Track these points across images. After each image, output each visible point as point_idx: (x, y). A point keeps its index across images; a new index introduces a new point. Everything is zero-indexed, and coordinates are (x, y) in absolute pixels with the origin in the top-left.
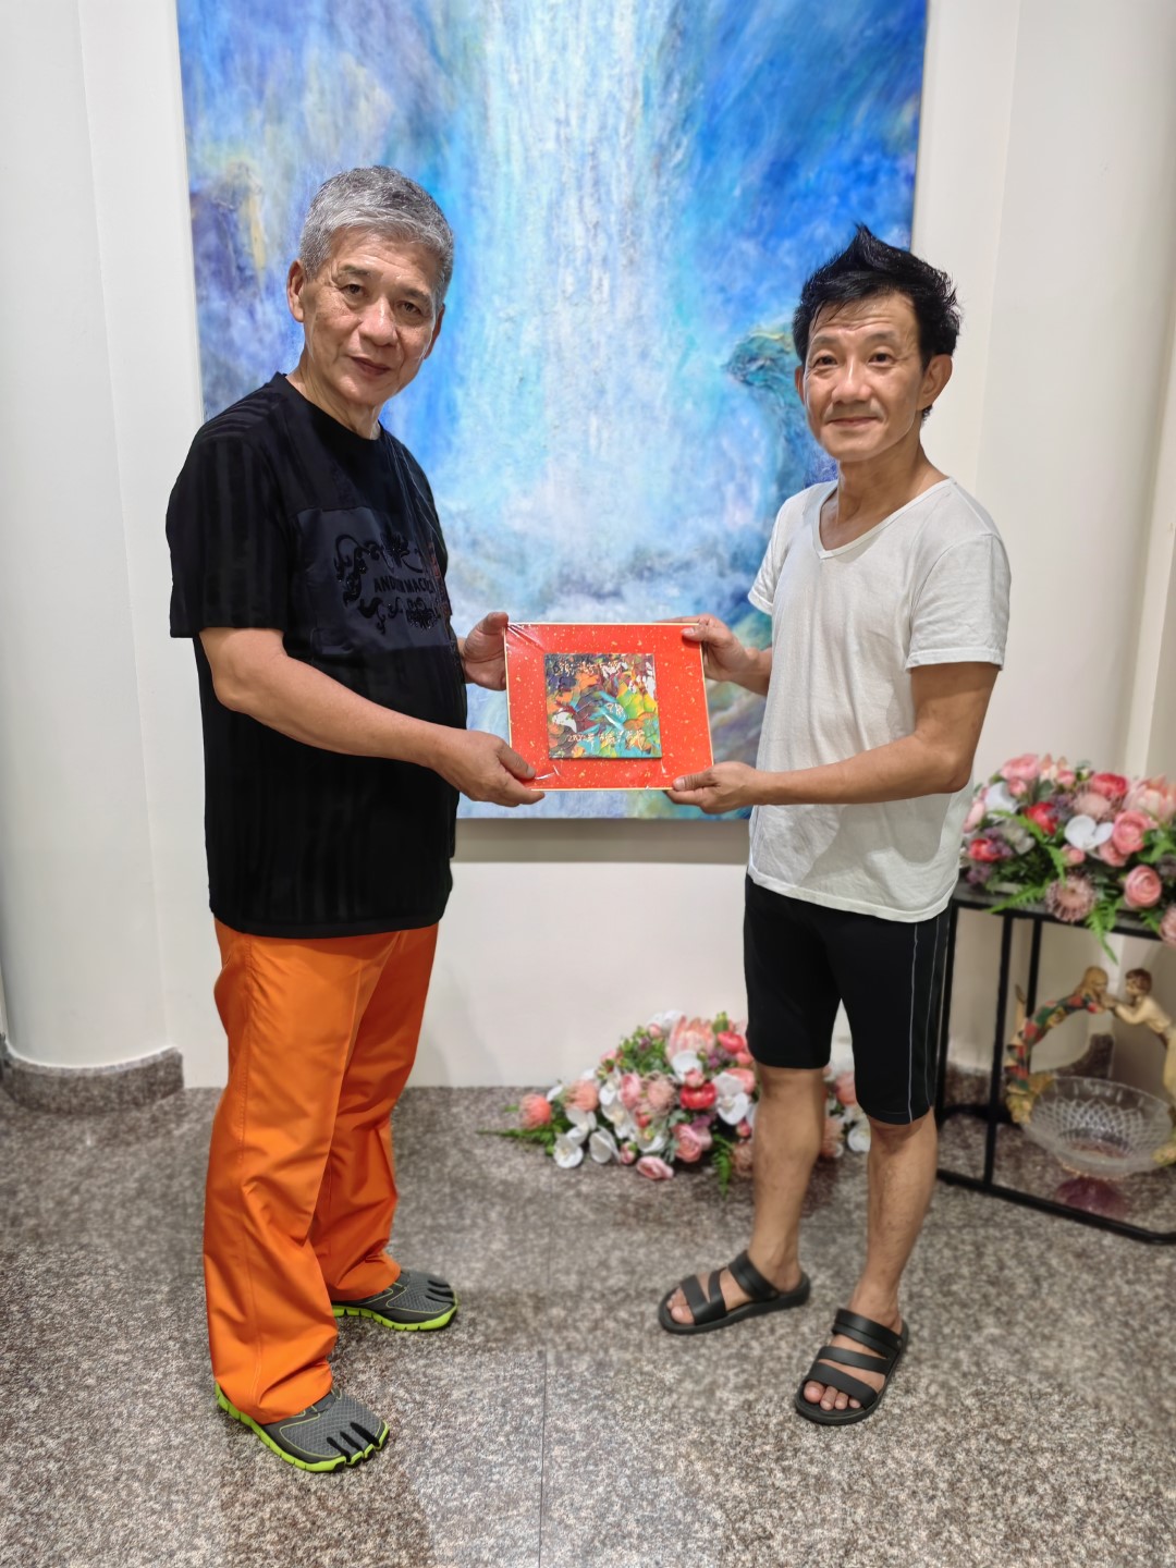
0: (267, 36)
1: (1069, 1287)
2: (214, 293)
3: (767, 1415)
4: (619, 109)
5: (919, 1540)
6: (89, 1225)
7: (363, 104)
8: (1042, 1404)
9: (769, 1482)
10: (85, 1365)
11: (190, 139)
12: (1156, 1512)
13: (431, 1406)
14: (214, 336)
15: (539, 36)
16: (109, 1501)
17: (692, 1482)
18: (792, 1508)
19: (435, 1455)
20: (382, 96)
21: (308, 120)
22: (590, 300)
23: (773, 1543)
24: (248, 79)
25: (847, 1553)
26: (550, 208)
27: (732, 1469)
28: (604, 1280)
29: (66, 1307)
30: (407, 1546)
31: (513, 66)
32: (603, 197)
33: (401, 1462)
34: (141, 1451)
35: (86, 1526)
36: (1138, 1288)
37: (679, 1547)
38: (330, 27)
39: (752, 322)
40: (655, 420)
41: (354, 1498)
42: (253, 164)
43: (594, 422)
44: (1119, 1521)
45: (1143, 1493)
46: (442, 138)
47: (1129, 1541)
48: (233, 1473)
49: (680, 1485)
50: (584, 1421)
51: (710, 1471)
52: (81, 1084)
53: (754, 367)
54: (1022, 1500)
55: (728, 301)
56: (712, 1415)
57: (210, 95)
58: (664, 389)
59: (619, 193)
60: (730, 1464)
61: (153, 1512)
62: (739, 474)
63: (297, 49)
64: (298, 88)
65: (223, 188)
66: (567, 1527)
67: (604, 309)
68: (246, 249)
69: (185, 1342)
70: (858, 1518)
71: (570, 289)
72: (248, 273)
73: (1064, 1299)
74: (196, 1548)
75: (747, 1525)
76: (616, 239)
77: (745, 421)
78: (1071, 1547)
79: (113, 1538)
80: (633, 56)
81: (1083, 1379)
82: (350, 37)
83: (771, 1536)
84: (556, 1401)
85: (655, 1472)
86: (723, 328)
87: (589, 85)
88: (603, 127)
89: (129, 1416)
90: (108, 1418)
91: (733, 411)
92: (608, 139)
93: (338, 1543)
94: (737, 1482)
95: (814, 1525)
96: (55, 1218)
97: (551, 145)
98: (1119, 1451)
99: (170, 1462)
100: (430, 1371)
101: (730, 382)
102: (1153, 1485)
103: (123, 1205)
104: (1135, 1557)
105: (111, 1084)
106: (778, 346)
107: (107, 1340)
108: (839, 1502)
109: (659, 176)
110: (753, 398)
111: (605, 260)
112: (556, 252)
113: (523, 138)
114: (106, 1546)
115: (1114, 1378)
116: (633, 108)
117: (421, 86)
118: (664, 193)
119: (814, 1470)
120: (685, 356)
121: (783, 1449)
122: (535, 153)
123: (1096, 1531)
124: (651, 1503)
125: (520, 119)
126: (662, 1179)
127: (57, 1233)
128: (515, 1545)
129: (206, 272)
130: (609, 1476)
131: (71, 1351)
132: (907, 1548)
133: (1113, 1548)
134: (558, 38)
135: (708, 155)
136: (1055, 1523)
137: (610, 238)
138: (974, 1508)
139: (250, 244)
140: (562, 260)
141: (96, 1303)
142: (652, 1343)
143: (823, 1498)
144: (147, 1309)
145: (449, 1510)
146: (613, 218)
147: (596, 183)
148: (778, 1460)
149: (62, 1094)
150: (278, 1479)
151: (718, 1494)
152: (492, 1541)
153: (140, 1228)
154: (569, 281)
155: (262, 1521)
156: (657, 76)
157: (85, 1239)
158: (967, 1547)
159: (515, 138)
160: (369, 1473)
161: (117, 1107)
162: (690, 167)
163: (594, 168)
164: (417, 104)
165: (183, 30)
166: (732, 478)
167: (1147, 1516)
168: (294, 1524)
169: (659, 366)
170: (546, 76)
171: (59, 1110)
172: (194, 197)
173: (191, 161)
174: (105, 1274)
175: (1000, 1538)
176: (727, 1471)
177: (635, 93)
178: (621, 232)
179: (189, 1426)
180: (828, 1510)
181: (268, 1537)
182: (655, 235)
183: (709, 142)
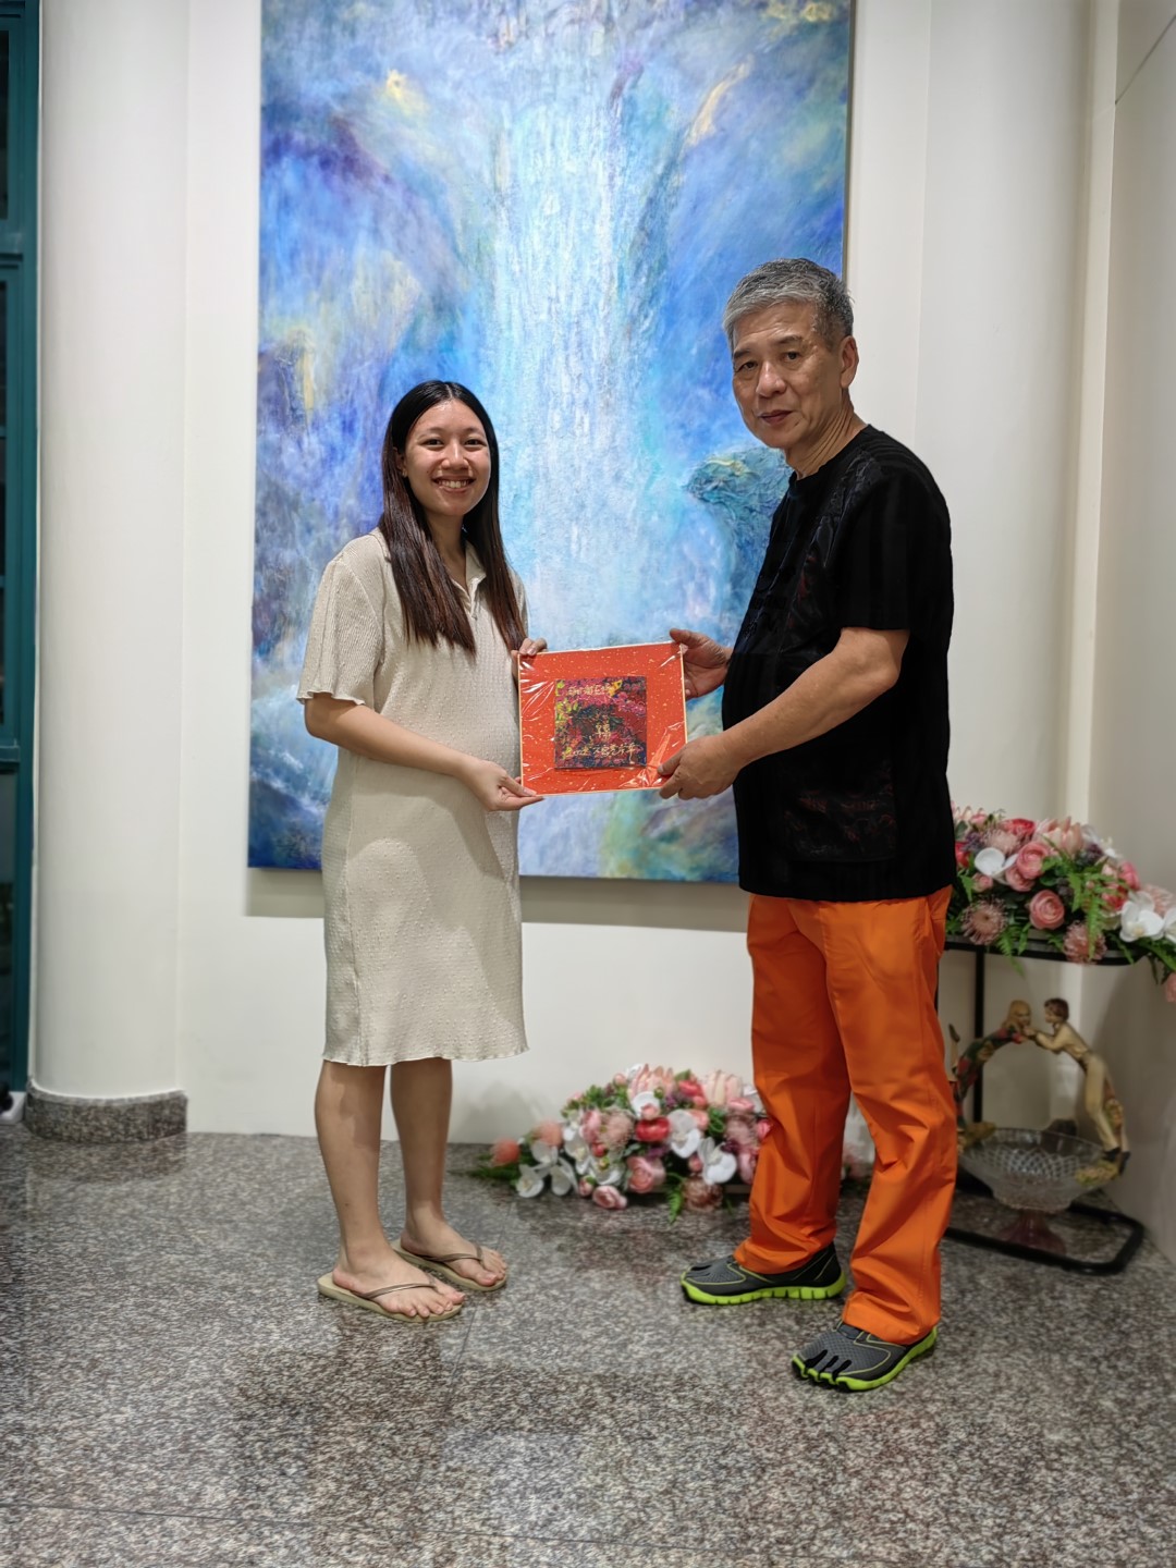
0: (327, 239)
1: (993, 1298)
2: (271, 427)
3: (674, 1362)
4: (599, 289)
5: (796, 1449)
6: (78, 1211)
7: (397, 287)
8: (943, 1371)
9: (663, 1404)
10: (52, 1297)
11: (262, 314)
12: (1035, 1447)
13: (358, 1339)
14: (268, 461)
15: (536, 238)
16: (52, 1380)
17: (589, 1400)
18: (679, 1422)
19: (354, 1369)
20: (412, 282)
21: (354, 299)
22: (574, 434)
23: (656, 1443)
24: (310, 270)
25: (724, 1453)
26: (542, 362)
27: (630, 1395)
28: (544, 1269)
29: (44, 1260)
30: (313, 1423)
31: (516, 259)
32: (585, 356)
33: (322, 1372)
34: (88, 1351)
35: (27, 1393)
36: (1061, 1302)
37: (566, 1439)
38: (375, 232)
39: (708, 452)
40: (627, 529)
41: (273, 1391)
42: (309, 331)
43: (575, 531)
44: (997, 1450)
45: (1026, 1434)
46: (458, 312)
47: (1002, 1464)
48: (167, 1369)
49: (578, 1401)
50: (499, 1356)
51: (609, 1394)
52: (92, 1112)
53: (709, 487)
54: (904, 1431)
55: (687, 435)
56: (621, 1360)
57: (279, 282)
58: (634, 504)
59: (599, 352)
60: (628, 1391)
61: (89, 1388)
62: (698, 575)
63: (350, 248)
64: (348, 276)
65: (284, 350)
66: (463, 1420)
67: (585, 441)
68: (299, 395)
69: (146, 1287)
70: (741, 1432)
71: (557, 426)
72: (299, 413)
73: (985, 1305)
74: (121, 1413)
75: (634, 1430)
76: (595, 387)
77: (702, 531)
78: (944, 1464)
79: (48, 1402)
80: (610, 251)
81: (988, 1358)
82: (389, 239)
83: (654, 1438)
84: (476, 1342)
85: (555, 1391)
86: (683, 456)
87: (575, 272)
88: (586, 303)
89: (84, 1329)
90: (64, 1329)
91: (693, 523)
92: (590, 312)
93: (250, 1417)
94: (631, 1403)
95: (698, 1433)
96: (48, 1206)
97: (544, 317)
98: (1010, 1405)
99: (113, 1358)
100: (364, 1317)
101: (690, 500)
102: (1038, 1429)
103: (112, 1201)
104: (1005, 1475)
105: (119, 1115)
106: (729, 471)
107: (75, 1282)
108: (726, 1421)
109: (630, 339)
110: (710, 513)
111: (586, 403)
112: (546, 396)
113: (521, 312)
114: (41, 1406)
115: (1019, 1359)
116: (610, 289)
117: (443, 274)
118: (635, 353)
119: (708, 1400)
120: (652, 479)
121: (683, 1385)
122: (531, 323)
123: (971, 1455)
124: (548, 1411)
125: (520, 298)
126: (616, 1208)
127: (49, 1215)
128: (412, 1427)
129: (266, 411)
130: (513, 1391)
131: (43, 1287)
132: (782, 1454)
133: (985, 1467)
134: (551, 239)
135: (670, 323)
136: (932, 1447)
137: (591, 387)
138: (856, 1432)
139: (302, 391)
140: (550, 403)
141: (71, 1260)
142: (576, 1312)
143: (710, 1417)
144: (117, 1265)
145: (357, 1404)
146: (593, 371)
147: (580, 345)
148: (674, 1391)
149: (75, 1123)
150: (207, 1376)
151: (612, 1409)
152: (392, 1425)
153: (124, 1215)
154: (556, 419)
155: (185, 1400)
156: (630, 266)
157: (72, 1220)
158: (841, 1457)
159: (516, 312)
160: (290, 1377)
161: (122, 1139)
162: (655, 332)
163: (578, 333)
164: (439, 287)
165: (264, 236)
166: (693, 578)
167: (1025, 1449)
168: (214, 1403)
169: (631, 486)
170: (540, 268)
171: (70, 1138)
172: (261, 355)
173: (261, 329)
174: (85, 1242)
175: (874, 1454)
176: (624, 1395)
177: (612, 278)
178: (600, 382)
179: (136, 1339)
180: (714, 1425)
181: (188, 1410)
182: (627, 385)
183: (671, 314)
